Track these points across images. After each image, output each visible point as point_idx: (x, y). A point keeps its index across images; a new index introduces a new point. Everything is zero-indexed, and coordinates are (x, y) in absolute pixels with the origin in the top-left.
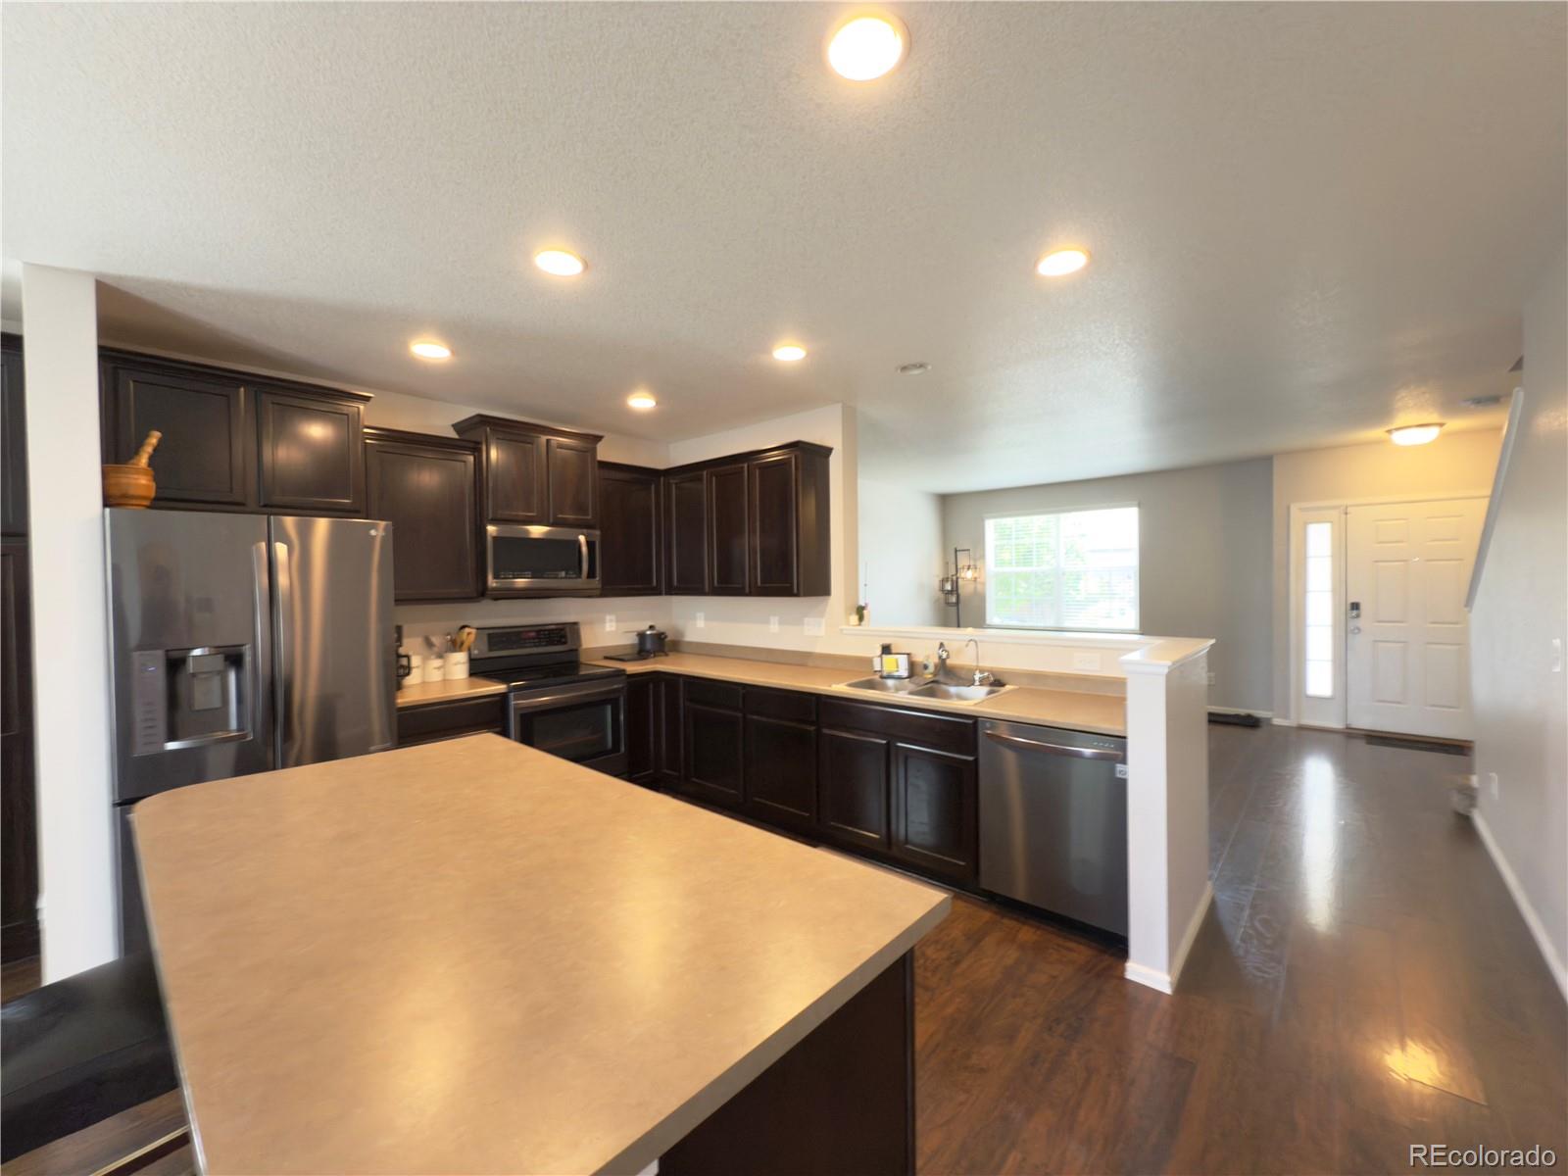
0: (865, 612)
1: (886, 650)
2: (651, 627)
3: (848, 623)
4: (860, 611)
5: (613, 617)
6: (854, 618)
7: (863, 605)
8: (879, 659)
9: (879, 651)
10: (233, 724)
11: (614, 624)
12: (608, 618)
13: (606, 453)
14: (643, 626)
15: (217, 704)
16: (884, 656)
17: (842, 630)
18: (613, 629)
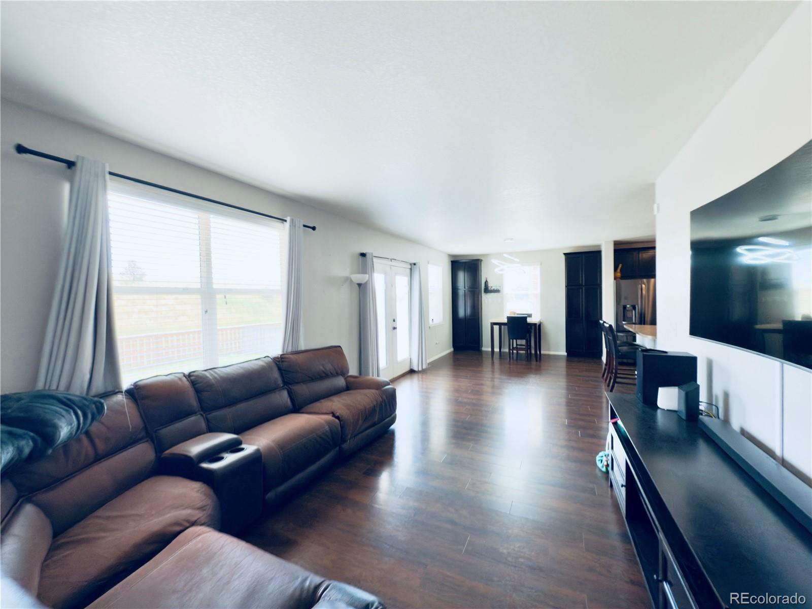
10: (634, 321)
15: (631, 316)
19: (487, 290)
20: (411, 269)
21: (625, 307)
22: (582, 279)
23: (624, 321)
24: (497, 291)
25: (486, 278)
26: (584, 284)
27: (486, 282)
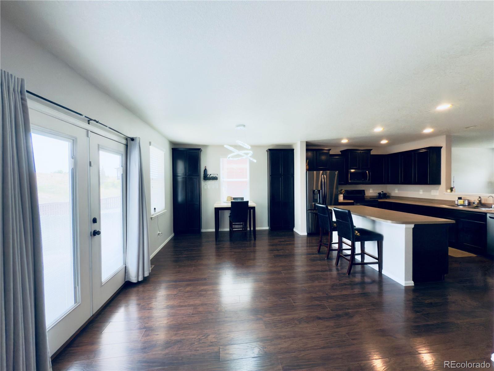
0: (453, 189)
1: (460, 198)
2: (382, 192)
3: (447, 192)
4: (452, 189)
5: (372, 189)
6: (449, 191)
7: (453, 187)
8: (457, 201)
9: (457, 199)
10: (318, 202)
11: (372, 191)
12: (371, 189)
13: (372, 153)
14: (380, 191)
15: (317, 198)
16: (459, 200)
17: (444, 193)
18: (372, 192)
19: (206, 178)
20: (127, 146)
21: (314, 191)
22: (281, 170)
23: (313, 202)
24: (215, 178)
25: (206, 167)
26: (282, 174)
27: (205, 170)
